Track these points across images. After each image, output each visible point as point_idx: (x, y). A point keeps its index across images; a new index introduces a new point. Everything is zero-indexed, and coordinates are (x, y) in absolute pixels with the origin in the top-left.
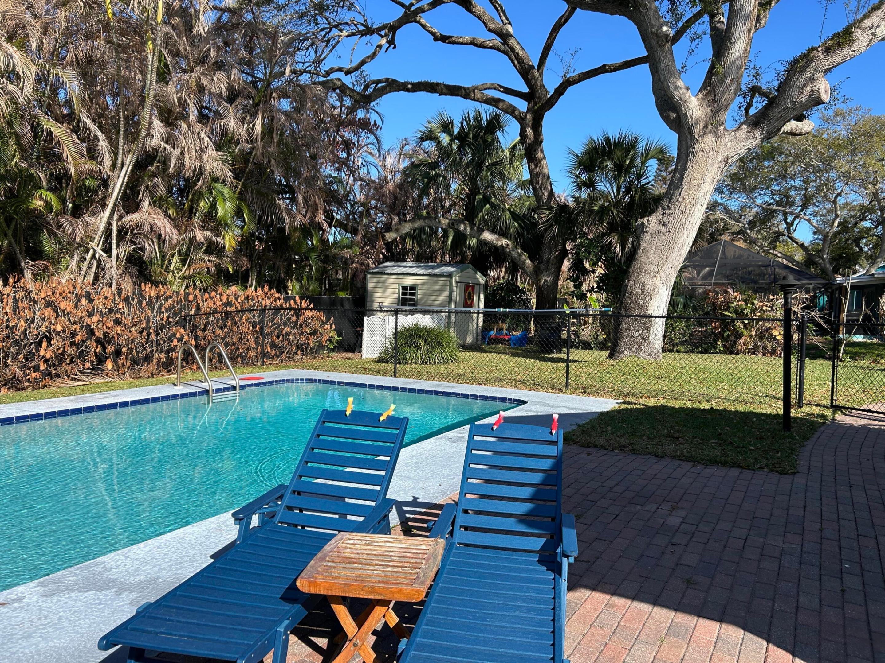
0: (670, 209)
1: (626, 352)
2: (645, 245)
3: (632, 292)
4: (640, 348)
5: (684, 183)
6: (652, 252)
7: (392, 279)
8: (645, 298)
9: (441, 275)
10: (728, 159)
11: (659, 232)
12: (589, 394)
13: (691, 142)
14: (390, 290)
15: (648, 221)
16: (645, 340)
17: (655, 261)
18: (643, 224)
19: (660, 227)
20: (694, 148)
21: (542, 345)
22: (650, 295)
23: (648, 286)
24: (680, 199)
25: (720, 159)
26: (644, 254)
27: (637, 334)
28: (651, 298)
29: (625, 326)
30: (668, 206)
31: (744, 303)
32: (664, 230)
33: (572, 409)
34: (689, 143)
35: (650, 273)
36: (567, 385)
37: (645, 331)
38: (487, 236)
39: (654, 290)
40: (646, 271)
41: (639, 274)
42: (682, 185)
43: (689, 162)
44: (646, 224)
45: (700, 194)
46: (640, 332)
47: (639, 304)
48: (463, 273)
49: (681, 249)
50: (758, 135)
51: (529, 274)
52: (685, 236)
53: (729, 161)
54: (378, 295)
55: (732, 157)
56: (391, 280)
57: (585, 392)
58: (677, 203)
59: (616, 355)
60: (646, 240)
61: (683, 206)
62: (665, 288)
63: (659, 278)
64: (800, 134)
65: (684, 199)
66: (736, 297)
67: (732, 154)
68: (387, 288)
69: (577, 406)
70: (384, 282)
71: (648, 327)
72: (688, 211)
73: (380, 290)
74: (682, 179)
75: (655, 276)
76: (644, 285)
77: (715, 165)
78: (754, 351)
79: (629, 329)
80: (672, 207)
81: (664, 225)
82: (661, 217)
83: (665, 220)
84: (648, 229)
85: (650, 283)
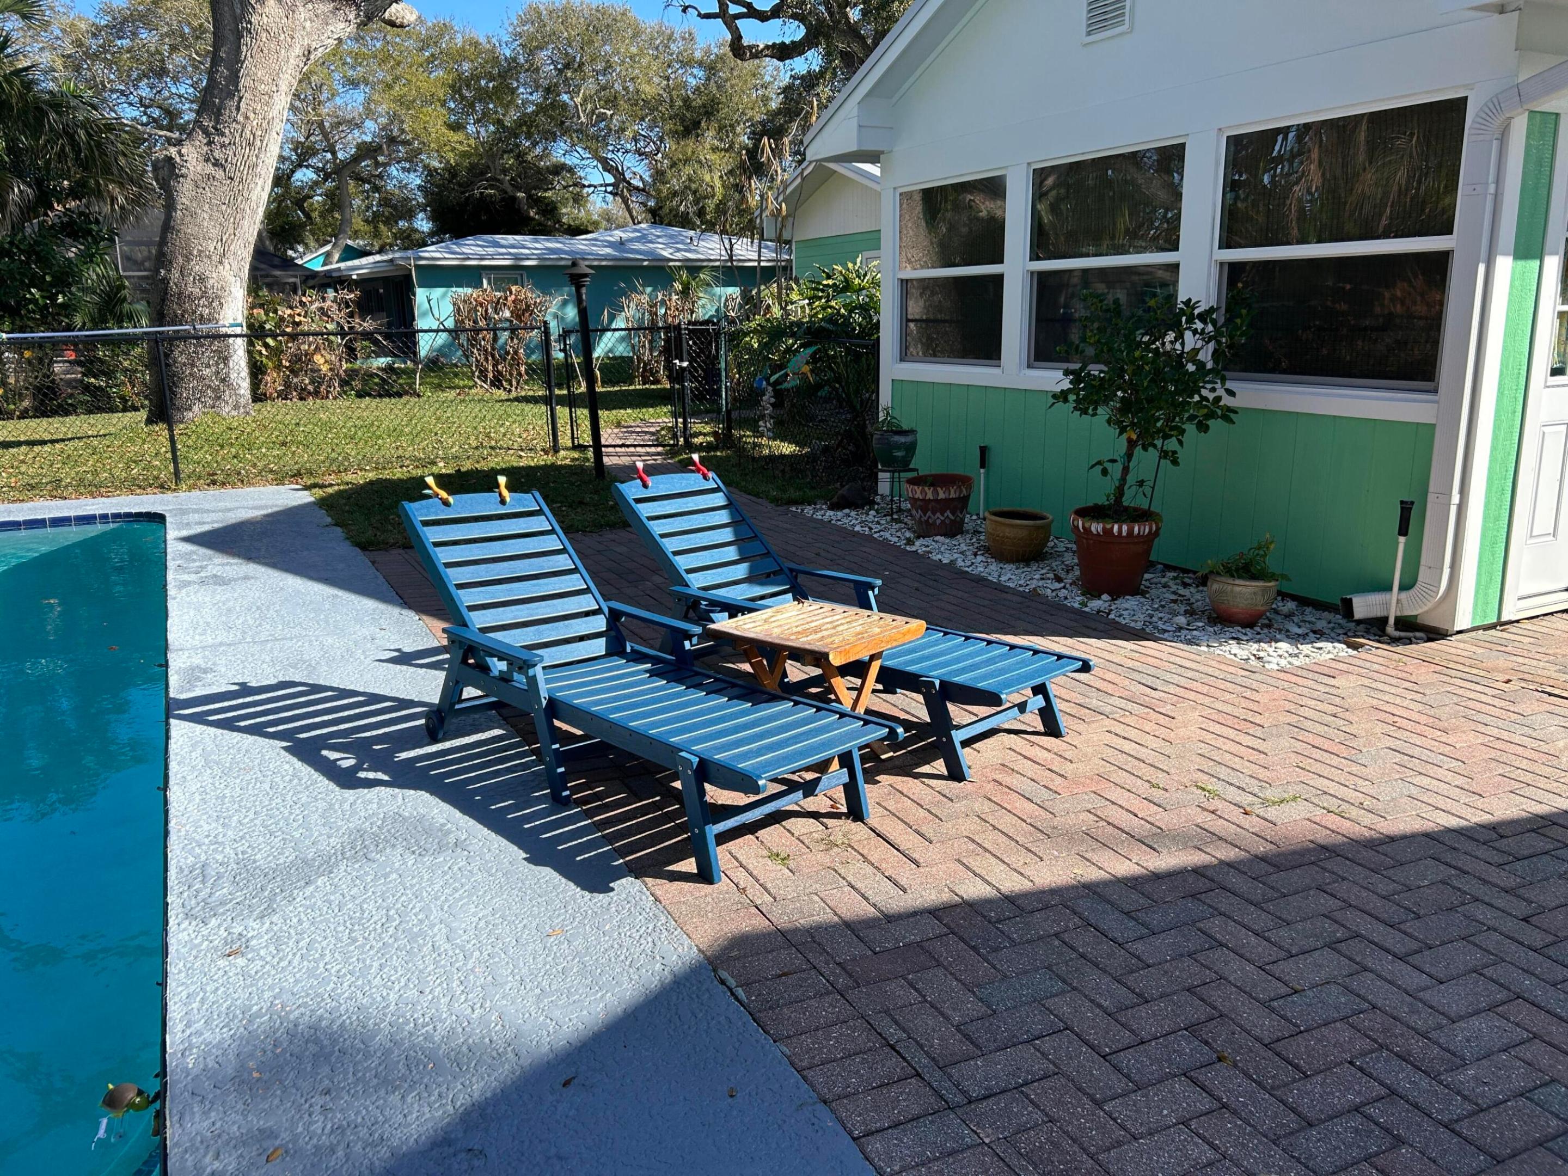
0: (223, 135)
1: (195, 408)
2: (184, 200)
3: (180, 294)
4: (217, 397)
5: (241, 85)
6: (206, 216)
8: (210, 304)
10: (309, 52)
11: (210, 177)
12: (223, 484)
13: (243, 10)
15: (181, 155)
16: (223, 381)
17: (215, 232)
18: (170, 159)
19: (210, 169)
20: (251, 23)
22: (218, 297)
23: (211, 281)
24: (240, 118)
25: (298, 50)
26: (187, 219)
27: (206, 372)
28: (221, 304)
29: (183, 359)
30: (216, 129)
31: (262, 312)
32: (220, 174)
34: (238, 11)
35: (209, 257)
36: (177, 473)
37: (222, 366)
39: (222, 289)
40: (200, 251)
41: (188, 259)
42: (239, 91)
43: (244, 49)
44: (178, 159)
45: (274, 113)
46: (214, 369)
47: (202, 316)
49: (254, 212)
50: (352, 17)
52: (259, 188)
53: (312, 57)
55: (316, 49)
57: (214, 483)
58: (235, 125)
60: (185, 193)
61: (247, 131)
62: (238, 284)
63: (227, 267)
65: (247, 118)
67: (314, 45)
71: (226, 357)
72: (258, 143)
74: (235, 78)
75: (221, 263)
76: (202, 279)
77: (292, 61)
78: (284, 395)
79: (193, 365)
80: (227, 131)
81: (216, 164)
82: (206, 148)
83: (216, 154)
84: (184, 171)
85: (214, 275)
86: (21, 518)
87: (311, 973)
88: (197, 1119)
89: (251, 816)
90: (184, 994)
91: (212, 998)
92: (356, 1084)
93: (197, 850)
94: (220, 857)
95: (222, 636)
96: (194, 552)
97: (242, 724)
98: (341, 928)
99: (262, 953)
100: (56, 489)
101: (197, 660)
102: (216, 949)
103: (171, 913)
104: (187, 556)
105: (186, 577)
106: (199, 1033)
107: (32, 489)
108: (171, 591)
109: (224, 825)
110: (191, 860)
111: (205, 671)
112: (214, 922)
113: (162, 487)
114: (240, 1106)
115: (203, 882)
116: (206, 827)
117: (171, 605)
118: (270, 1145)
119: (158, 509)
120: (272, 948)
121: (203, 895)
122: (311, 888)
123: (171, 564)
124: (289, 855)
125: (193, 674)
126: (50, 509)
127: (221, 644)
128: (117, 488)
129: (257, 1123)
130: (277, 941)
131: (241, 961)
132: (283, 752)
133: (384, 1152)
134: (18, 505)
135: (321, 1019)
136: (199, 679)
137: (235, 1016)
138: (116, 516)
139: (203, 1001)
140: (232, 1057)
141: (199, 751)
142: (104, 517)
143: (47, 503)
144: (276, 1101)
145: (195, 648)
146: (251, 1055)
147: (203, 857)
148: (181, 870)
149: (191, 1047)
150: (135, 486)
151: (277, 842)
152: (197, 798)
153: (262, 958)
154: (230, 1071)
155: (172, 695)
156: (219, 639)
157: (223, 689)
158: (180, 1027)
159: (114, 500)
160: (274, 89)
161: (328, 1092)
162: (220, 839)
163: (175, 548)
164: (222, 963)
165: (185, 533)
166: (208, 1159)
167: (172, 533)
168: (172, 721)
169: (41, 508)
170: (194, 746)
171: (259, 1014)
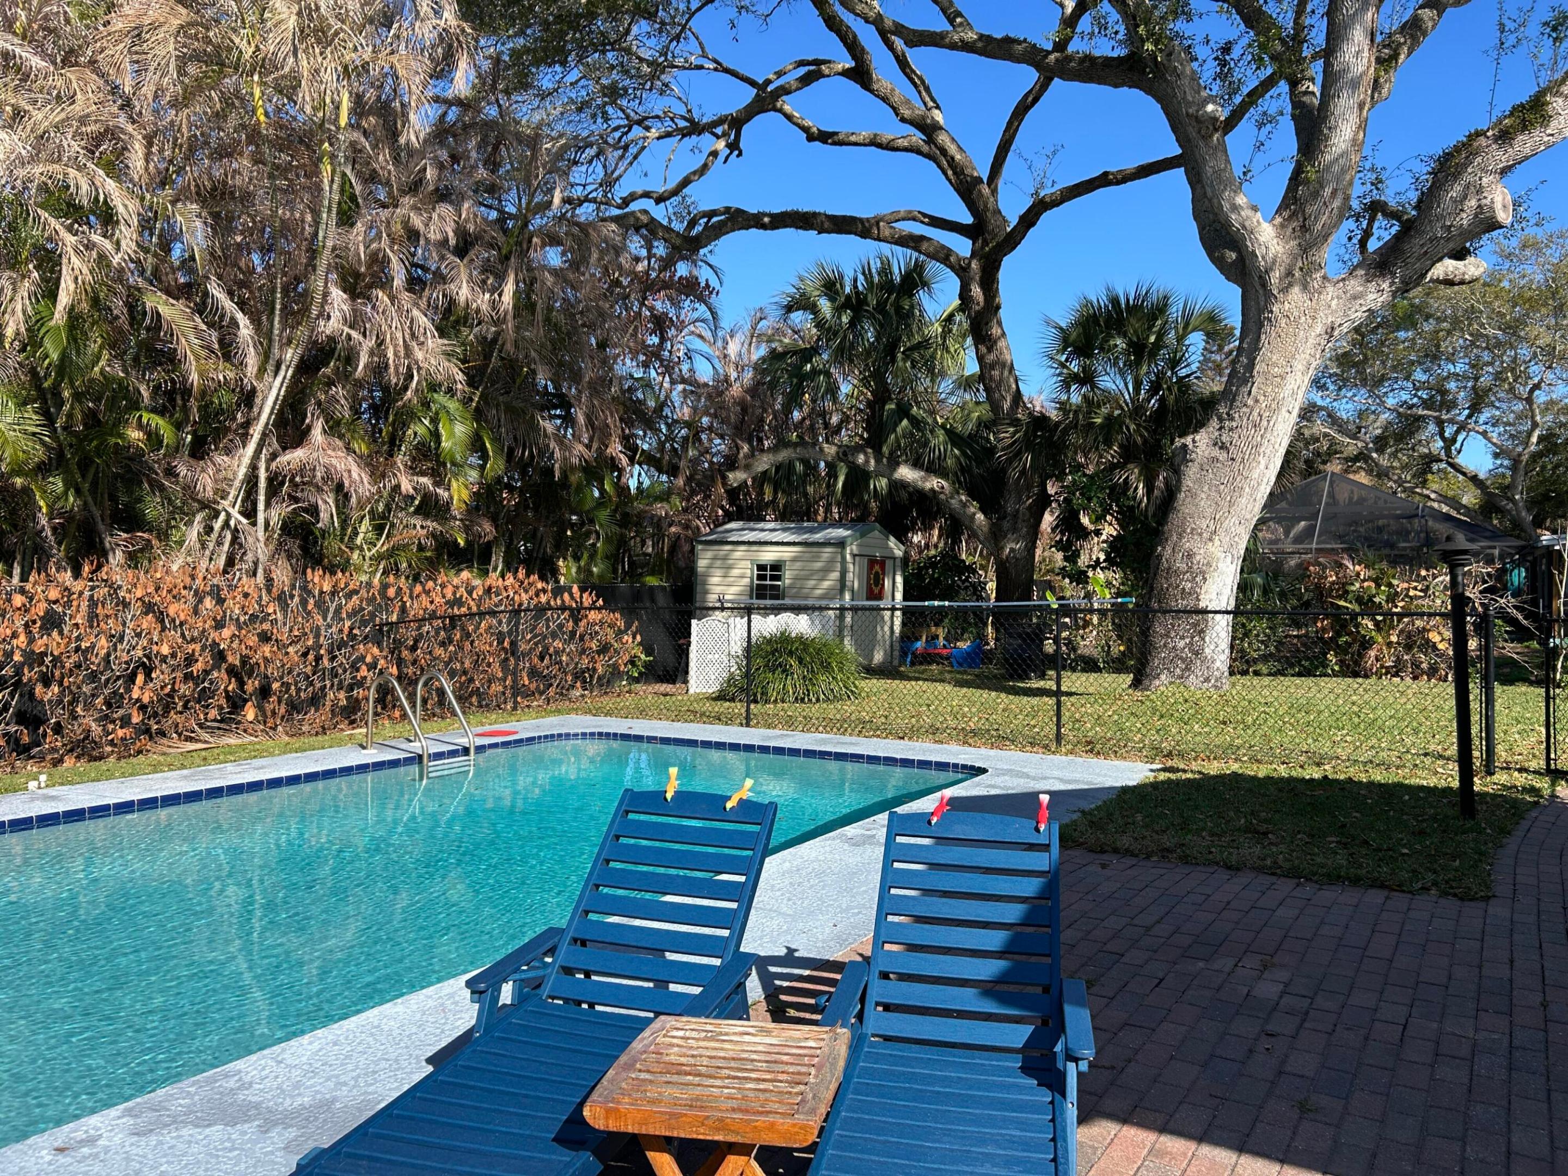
0: (1232, 419)
1: (1163, 677)
2: (1189, 483)
3: (1169, 569)
4: (1187, 669)
5: (1255, 372)
6: (1203, 496)
7: (740, 552)
8: (1194, 579)
9: (826, 544)
10: (1333, 328)
11: (1215, 460)
12: (1099, 753)
13: (1266, 301)
14: (735, 572)
15: (1194, 441)
16: (1197, 653)
17: (1209, 512)
18: (1185, 446)
19: (1216, 452)
20: (1272, 312)
21: (1011, 665)
22: (1203, 573)
23: (1198, 558)
24: (1250, 402)
25: (1319, 329)
26: (1188, 500)
27: (1181, 644)
28: (1205, 579)
29: (1159, 629)
30: (1228, 414)
31: (1373, 585)
32: (1223, 456)
33: (1069, 782)
34: (1262, 303)
35: (1201, 534)
36: (1059, 738)
37: (1197, 638)
38: (906, 473)
39: (1209, 564)
40: (1193, 529)
41: (1180, 536)
42: (1252, 377)
43: (1263, 337)
44: (1191, 446)
45: (1286, 392)
46: (1187, 641)
47: (1184, 589)
48: (864, 539)
49: (1254, 489)
50: (1385, 286)
51: (982, 538)
52: (1262, 466)
53: (1336, 333)
54: (714, 580)
55: (1340, 325)
56: (737, 555)
57: (1091, 751)
58: (1244, 409)
59: (1146, 682)
60: (1191, 474)
61: (1255, 414)
62: (1229, 559)
63: (1217, 543)
64: (1462, 282)
65: (1257, 401)
66: (1358, 574)
67: (1339, 321)
68: (730, 567)
69: (1077, 776)
70: (725, 558)
71: (1202, 631)
72: (1264, 423)
73: (719, 572)
74: (1251, 365)
75: (1210, 540)
76: (1190, 555)
77: (1311, 341)
78: (1396, 671)
79: (1167, 635)
80: (1237, 415)
81: (1223, 447)
82: (1217, 434)
83: (1224, 440)
84: (1194, 455)
85: (1202, 551)
113: (1045, 747)
160: (1289, 370)
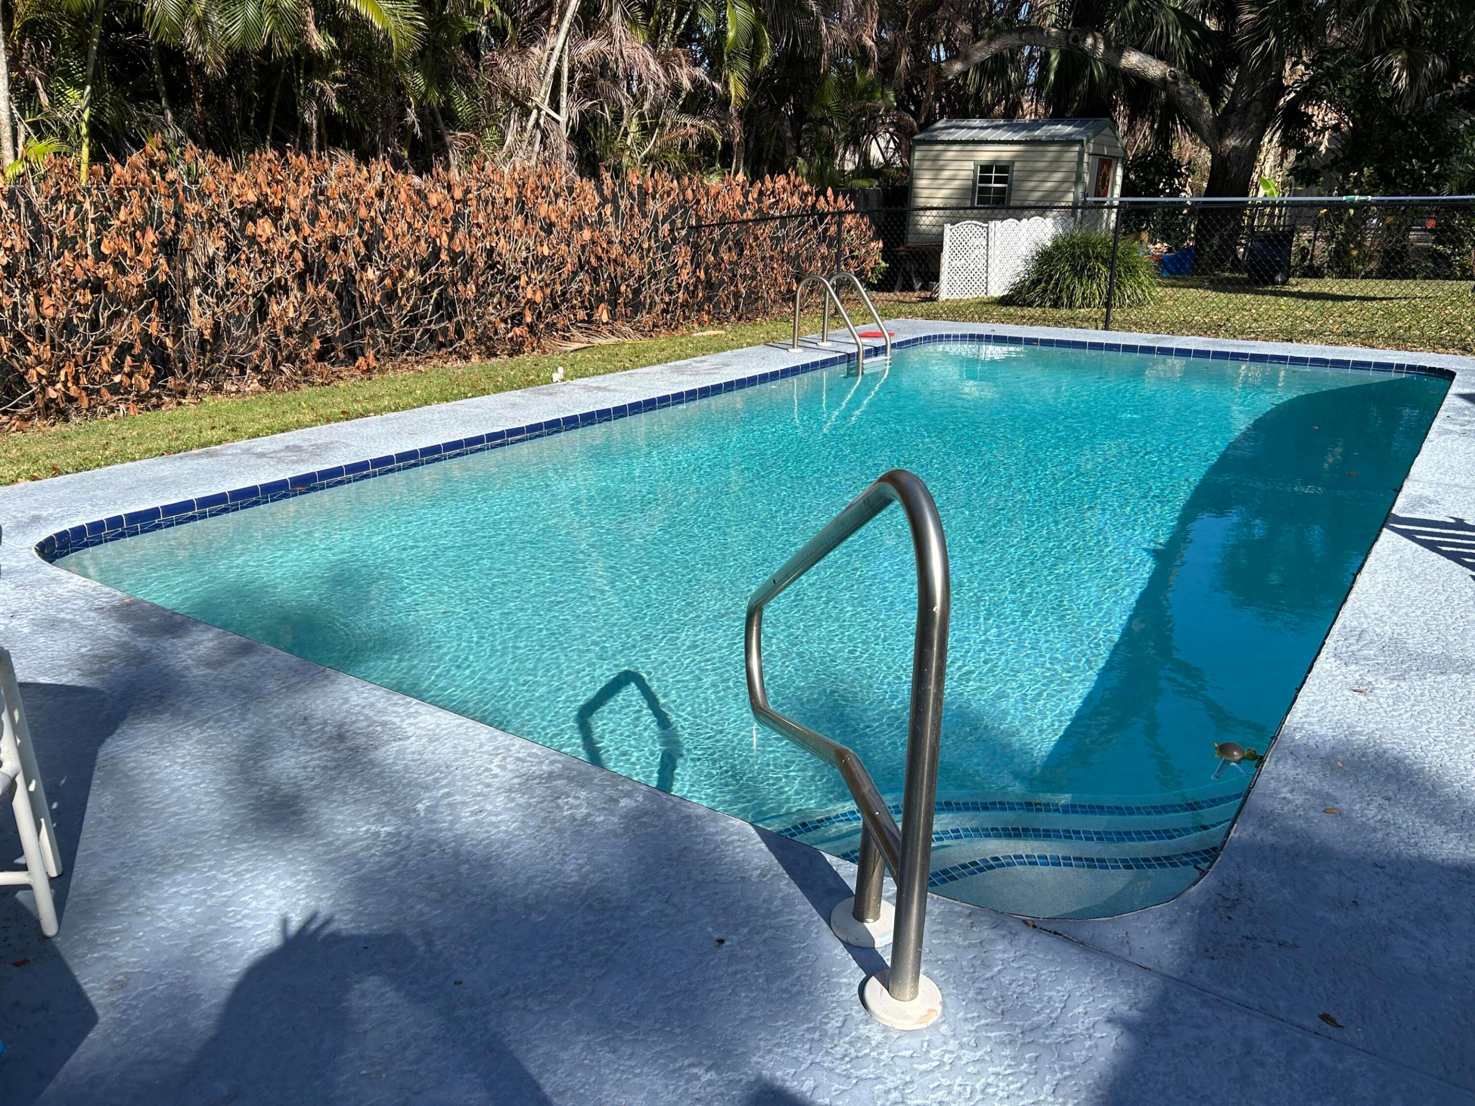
7: (952, 152)
9: (1051, 141)
14: (946, 174)
21: (1256, 270)
38: (1133, 59)
48: (1098, 137)
51: (1206, 134)
54: (922, 183)
56: (950, 155)
68: (941, 169)
70: (935, 159)
73: (928, 175)
86: (1330, 358)
87: (1413, 728)
88: (1288, 766)
89: (1419, 612)
90: (1312, 699)
91: (1330, 709)
92: (1413, 806)
93: (1363, 620)
94: (1378, 630)
95: (1460, 480)
96: (1468, 409)
97: (1444, 548)
98: (1455, 712)
99: (1381, 700)
100: (1368, 339)
101: (1429, 493)
102: (1347, 683)
103: (1325, 650)
104: (1460, 411)
105: (1451, 427)
106: (1311, 724)
107: (1349, 336)
108: (1431, 435)
109: (1392, 611)
110: (1355, 623)
111: (1431, 502)
112: (1353, 667)
113: (1464, 349)
114: (1320, 775)
115: (1358, 641)
116: (1377, 608)
117: (1427, 446)
118: (1330, 804)
119: (1451, 367)
120: (1391, 701)
121: (1354, 648)
122: (1444, 678)
123: (1442, 414)
124: (1438, 649)
125: (1419, 501)
126: (1357, 354)
127: (1456, 485)
128: (1422, 344)
129: (1326, 787)
130: (1397, 699)
131: (1362, 698)
132: (1470, 579)
133: (1414, 852)
134: (1333, 347)
135: (1407, 757)
136: (1422, 506)
137: (1342, 726)
138: (1411, 367)
139: (1322, 708)
140: (1328, 747)
141: (1397, 556)
142: (1400, 367)
143: (1356, 349)
144: (1348, 785)
145: (1430, 483)
146: (1342, 752)
147: (1365, 626)
148: (1345, 627)
149: (1302, 728)
150: (1439, 344)
151: (1432, 638)
152: (1380, 586)
153: (1379, 703)
154: (1323, 754)
155: (1393, 511)
156: (1457, 481)
157: (1441, 519)
158: (1300, 715)
159: (1415, 354)
161: (1389, 799)
162: (1385, 619)
163: (1451, 401)
164: (1347, 693)
165: (1467, 391)
166: (1285, 790)
167: (1455, 389)
168: (1385, 530)
169: (1351, 352)
170: (1395, 552)
171: (1360, 733)
